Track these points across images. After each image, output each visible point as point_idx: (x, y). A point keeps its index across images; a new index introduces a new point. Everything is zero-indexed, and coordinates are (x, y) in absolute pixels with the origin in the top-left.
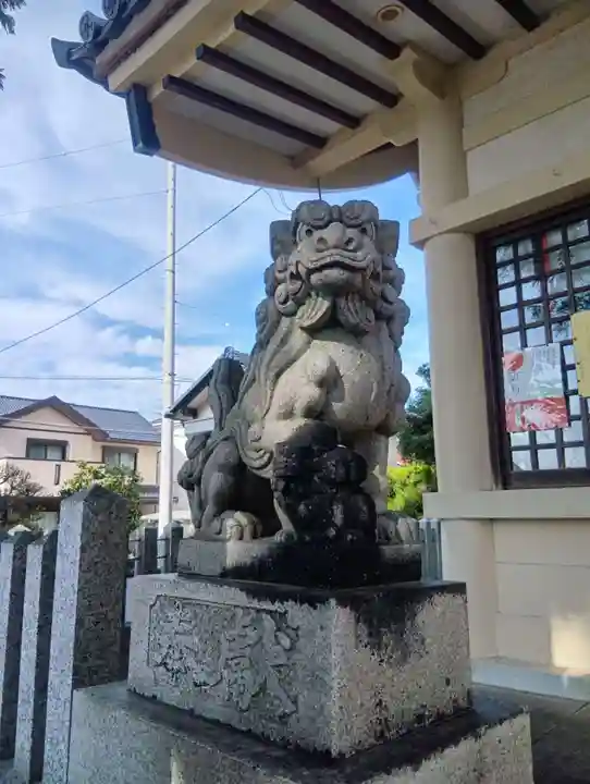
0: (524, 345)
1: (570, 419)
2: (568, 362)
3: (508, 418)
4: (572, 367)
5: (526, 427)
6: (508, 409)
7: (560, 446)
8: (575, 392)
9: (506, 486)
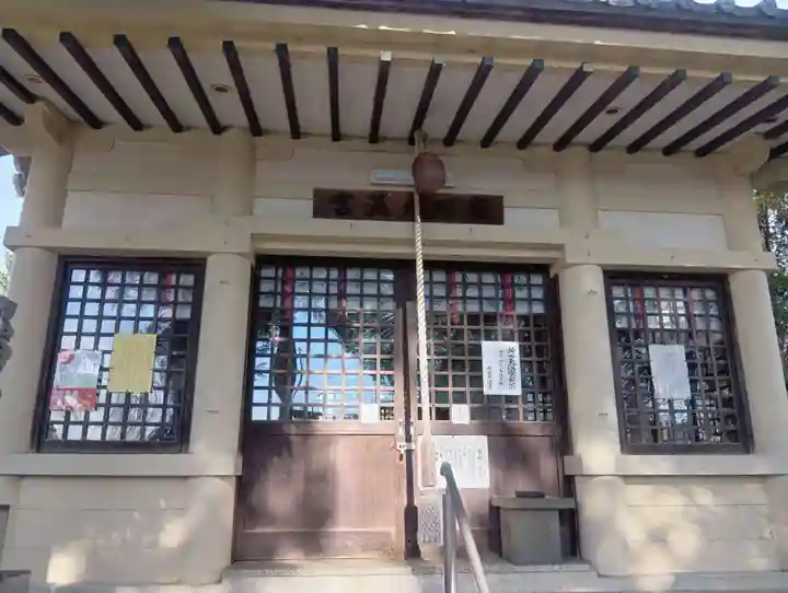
0: (77, 347)
1: (97, 406)
2: (106, 366)
3: (53, 398)
4: (107, 370)
5: (64, 408)
6: (54, 391)
7: (86, 424)
8: (105, 387)
9: (38, 450)
